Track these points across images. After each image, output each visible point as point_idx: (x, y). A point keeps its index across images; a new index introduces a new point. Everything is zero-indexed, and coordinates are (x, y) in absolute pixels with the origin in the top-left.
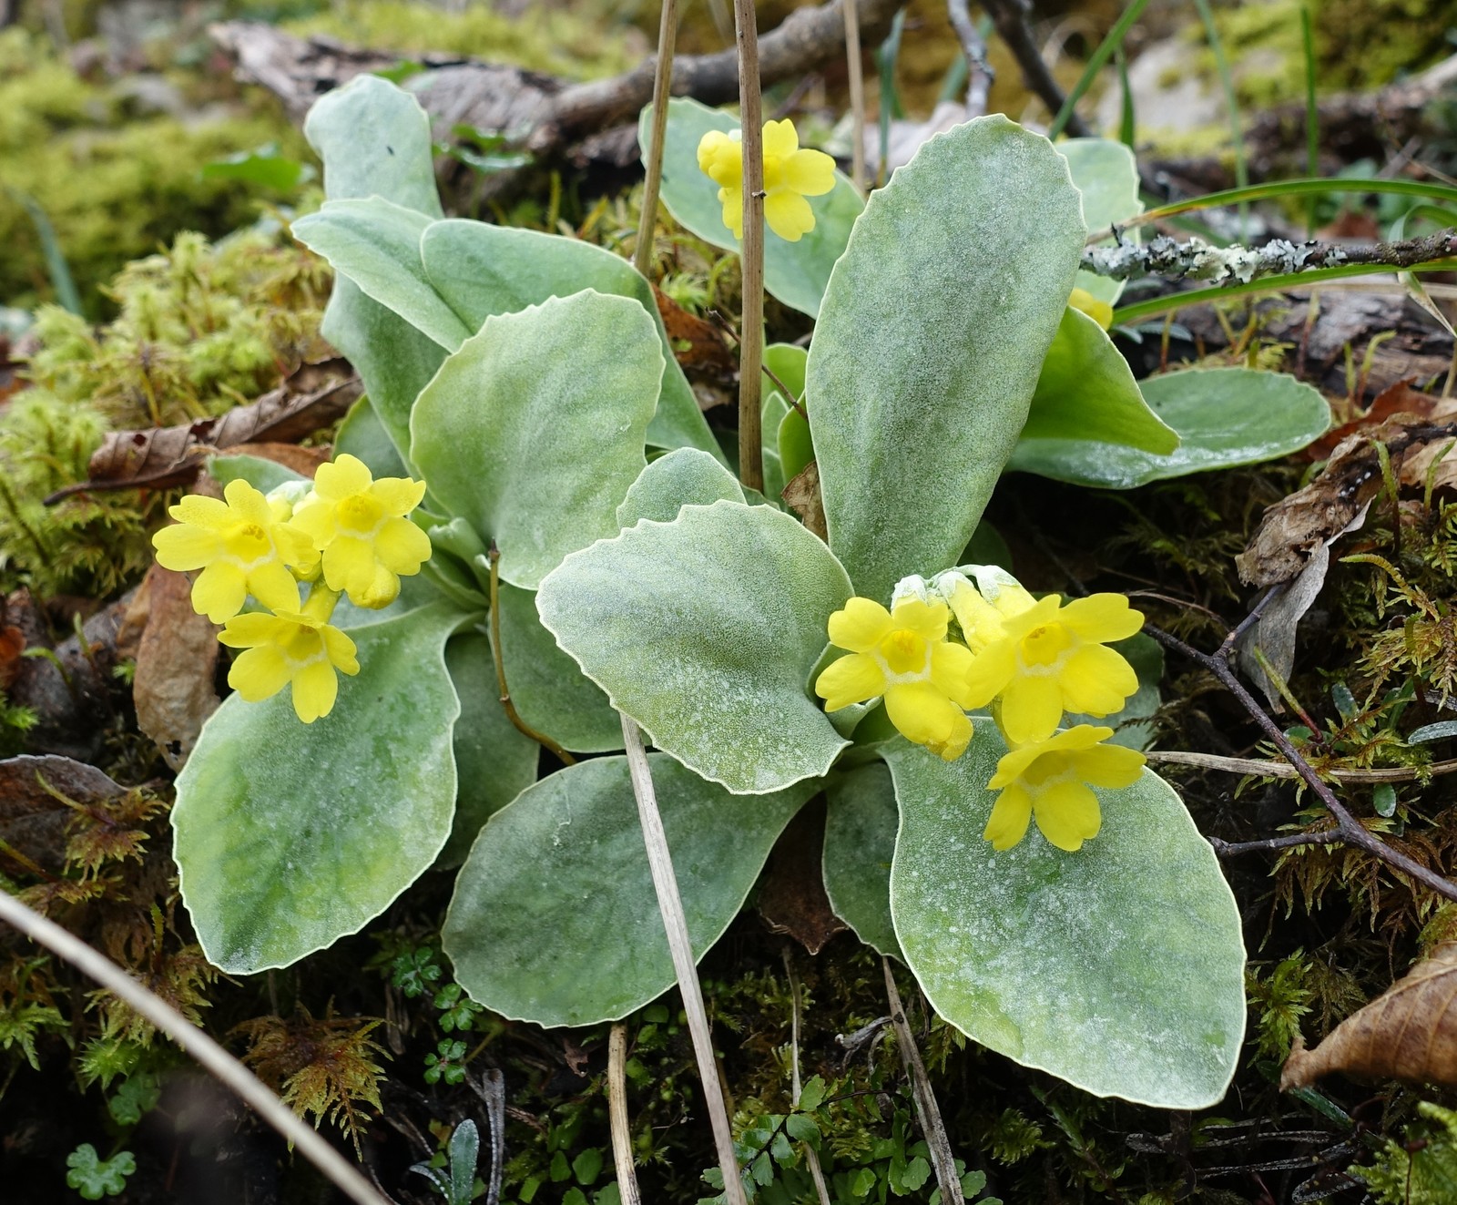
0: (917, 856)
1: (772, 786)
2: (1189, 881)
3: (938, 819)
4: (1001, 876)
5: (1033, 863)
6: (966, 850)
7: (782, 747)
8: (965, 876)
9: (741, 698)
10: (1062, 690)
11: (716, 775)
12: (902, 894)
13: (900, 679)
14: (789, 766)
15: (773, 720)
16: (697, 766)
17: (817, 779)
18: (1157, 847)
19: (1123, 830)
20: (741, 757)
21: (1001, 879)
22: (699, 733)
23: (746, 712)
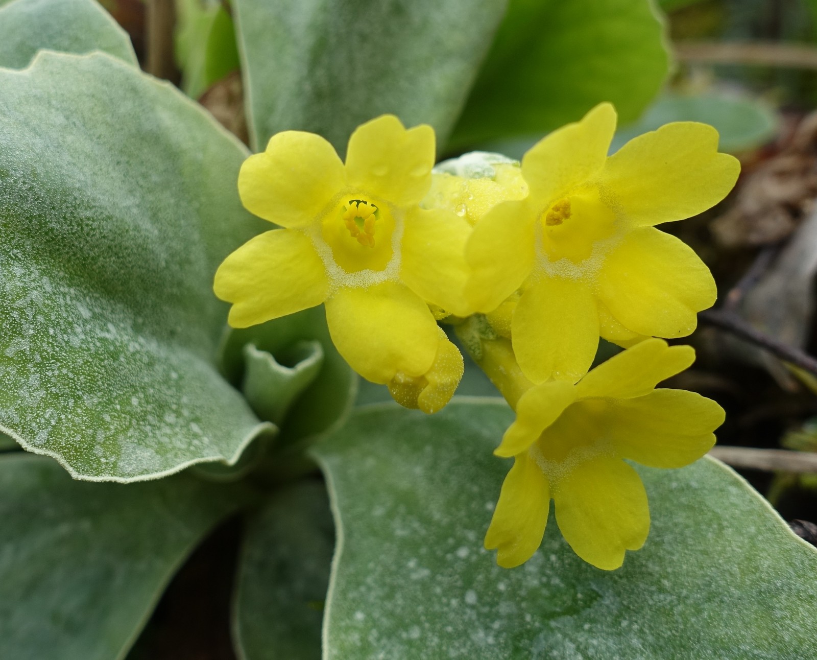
0: (363, 589)
1: (147, 471)
2: (794, 612)
3: (390, 537)
4: (487, 616)
5: (533, 596)
6: (432, 578)
7: (170, 418)
8: (434, 618)
9: (107, 335)
10: (601, 304)
11: (46, 445)
12: (341, 648)
13: (351, 280)
14: (178, 444)
15: (159, 377)
16: (13, 426)
17: (218, 466)
18: (728, 561)
19: (668, 537)
20: (96, 421)
21: (486, 620)
22: (23, 372)
23: (114, 356)
